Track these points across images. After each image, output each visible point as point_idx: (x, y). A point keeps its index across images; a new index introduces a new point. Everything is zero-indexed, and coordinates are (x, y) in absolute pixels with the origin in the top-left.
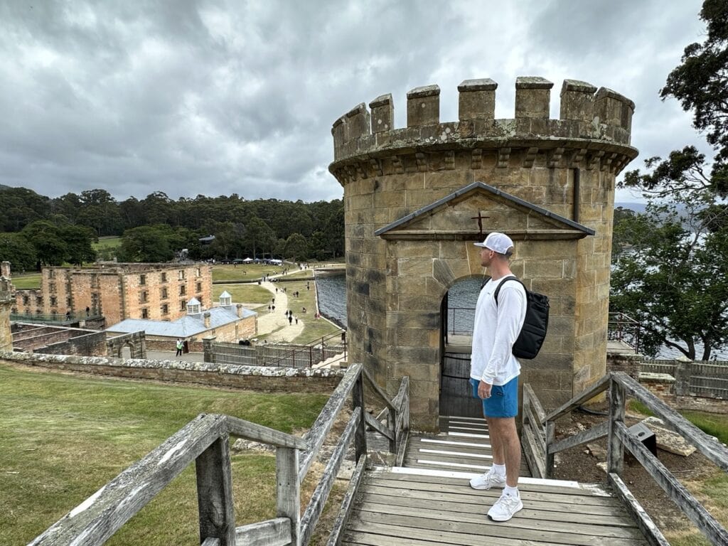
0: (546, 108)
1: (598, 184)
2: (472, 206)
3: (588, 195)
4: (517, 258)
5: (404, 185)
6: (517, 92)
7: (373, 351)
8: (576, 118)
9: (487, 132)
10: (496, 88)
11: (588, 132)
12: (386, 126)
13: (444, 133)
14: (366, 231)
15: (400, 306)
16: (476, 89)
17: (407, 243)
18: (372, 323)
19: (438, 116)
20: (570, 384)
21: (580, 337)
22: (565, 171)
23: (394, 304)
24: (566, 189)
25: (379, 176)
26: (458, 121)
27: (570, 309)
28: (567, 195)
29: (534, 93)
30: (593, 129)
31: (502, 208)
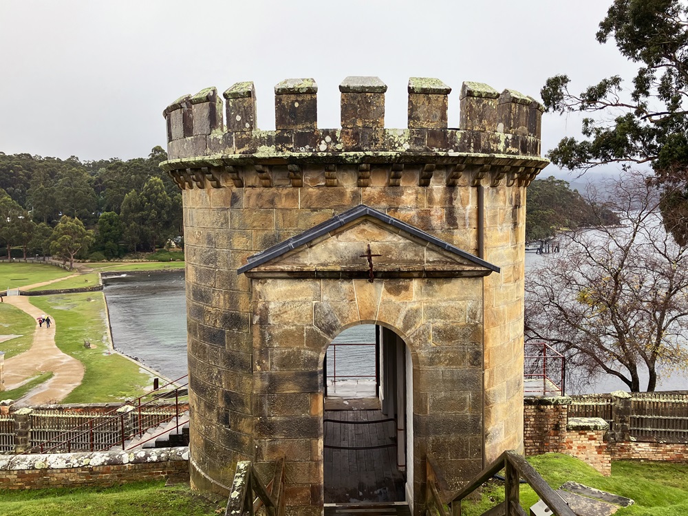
0: (444, 117)
1: (505, 203)
2: (360, 236)
3: (494, 216)
4: (414, 299)
5: (272, 202)
6: (409, 97)
7: (231, 422)
8: (477, 129)
9: (376, 144)
10: (385, 91)
11: (492, 144)
12: (247, 125)
13: (323, 142)
14: (220, 259)
15: (272, 364)
16: (362, 91)
17: (279, 281)
18: (229, 385)
19: (315, 119)
20: (479, 450)
21: (491, 389)
22: (467, 190)
23: (264, 361)
24: (468, 211)
25: (237, 187)
26: (340, 128)
27: (475, 359)
28: (469, 218)
29: (429, 99)
30: (497, 141)
31: (395, 239)
